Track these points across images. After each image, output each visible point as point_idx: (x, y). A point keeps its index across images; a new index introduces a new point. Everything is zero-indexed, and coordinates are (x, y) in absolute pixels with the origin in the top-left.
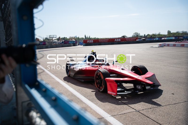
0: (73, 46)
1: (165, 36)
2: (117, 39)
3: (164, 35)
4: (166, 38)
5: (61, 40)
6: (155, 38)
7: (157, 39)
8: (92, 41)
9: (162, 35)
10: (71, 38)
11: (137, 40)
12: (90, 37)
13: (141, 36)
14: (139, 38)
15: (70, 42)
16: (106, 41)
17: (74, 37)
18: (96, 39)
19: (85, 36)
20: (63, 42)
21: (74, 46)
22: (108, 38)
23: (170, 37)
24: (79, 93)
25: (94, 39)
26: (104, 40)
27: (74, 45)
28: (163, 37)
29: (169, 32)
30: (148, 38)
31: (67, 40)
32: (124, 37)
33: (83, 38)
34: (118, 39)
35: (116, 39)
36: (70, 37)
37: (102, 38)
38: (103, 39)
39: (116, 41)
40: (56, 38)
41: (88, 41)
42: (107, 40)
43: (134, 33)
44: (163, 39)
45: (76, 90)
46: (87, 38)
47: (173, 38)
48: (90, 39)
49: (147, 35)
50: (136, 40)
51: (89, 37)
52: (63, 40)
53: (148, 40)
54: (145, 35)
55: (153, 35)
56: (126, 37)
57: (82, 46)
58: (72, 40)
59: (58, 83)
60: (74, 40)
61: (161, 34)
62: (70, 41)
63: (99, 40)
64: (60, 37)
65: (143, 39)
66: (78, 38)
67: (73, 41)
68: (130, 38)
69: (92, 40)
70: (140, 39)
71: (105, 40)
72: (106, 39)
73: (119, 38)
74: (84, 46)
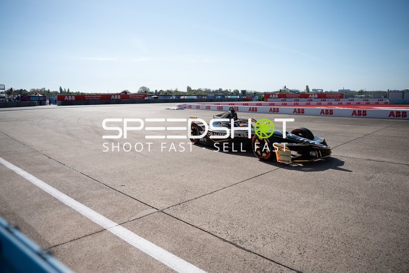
0: (38, 105)
1: (184, 94)
2: (114, 95)
3: (182, 92)
4: (186, 97)
5: (15, 94)
6: (171, 95)
7: (174, 98)
8: (73, 97)
9: (180, 92)
10: (35, 92)
11: (146, 98)
12: (69, 90)
13: (151, 93)
14: (148, 96)
15: (32, 99)
16: (97, 97)
17: (41, 90)
18: (80, 95)
19: (61, 89)
20: (18, 97)
21: (41, 105)
22: (100, 93)
23: (190, 95)
25: (77, 94)
26: (94, 96)
27: (41, 102)
28: (182, 96)
29: (189, 89)
30: (161, 95)
31: (27, 94)
32: (125, 92)
33: (56, 93)
34: (117, 96)
35: (113, 96)
36: (32, 89)
37: (90, 94)
38: (92, 95)
39: (113, 99)
40: (3, 91)
41: (66, 97)
42: (99, 96)
43: (141, 88)
44: (182, 97)
45: (50, 184)
46: (65, 92)
47: (195, 97)
48: (69, 94)
49: (159, 92)
50: (144, 98)
51: (67, 91)
52: (18, 94)
53: (161, 98)
54: (156, 91)
55: (168, 91)
56: (129, 93)
57: (55, 106)
58: (36, 94)
60: (40, 95)
61: (178, 90)
62: (33, 97)
63: (86, 97)
64: (11, 89)
65: (155, 98)
66: (49, 91)
67: (38, 96)
68: (134, 94)
70: (150, 97)
72: (97, 95)
73: (117, 94)
74: (58, 105)
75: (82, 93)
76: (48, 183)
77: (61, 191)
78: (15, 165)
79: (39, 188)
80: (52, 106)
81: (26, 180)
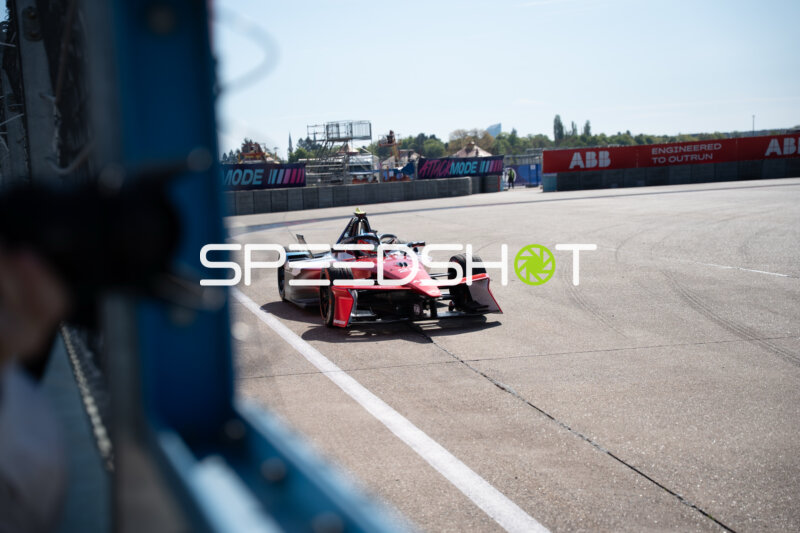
0: (474, 192)
2: (781, 136)
5: (401, 155)
10: (466, 141)
12: (587, 128)
15: (454, 168)
16: (701, 153)
17: (486, 136)
18: (633, 143)
19: (558, 126)
20: (411, 164)
21: (484, 189)
22: (716, 134)
24: (517, 501)
25: (619, 141)
26: (688, 149)
27: (486, 183)
31: (439, 152)
33: (540, 141)
34: (793, 140)
35: (774, 143)
36: (458, 133)
37: (673, 139)
38: (684, 144)
39: (774, 155)
40: (367, 143)
41: (577, 157)
42: (709, 147)
45: (495, 484)
46: (573, 137)
48: (589, 143)
51: (580, 132)
52: (409, 154)
57: (536, 193)
58: (469, 150)
59: (381, 428)
60: (483, 154)
62: (458, 160)
63: (654, 151)
64: (390, 137)
66: (513, 138)
67: (476, 159)
69: (601, 153)
71: (695, 148)
72: (704, 140)
73: (796, 134)
74: (547, 190)
75: (639, 139)
76: (489, 479)
77: (531, 511)
78: (390, 404)
79: (459, 494)
80: (520, 193)
81: (421, 459)
